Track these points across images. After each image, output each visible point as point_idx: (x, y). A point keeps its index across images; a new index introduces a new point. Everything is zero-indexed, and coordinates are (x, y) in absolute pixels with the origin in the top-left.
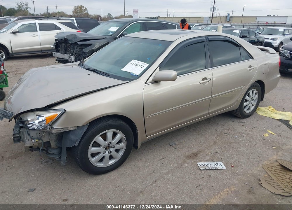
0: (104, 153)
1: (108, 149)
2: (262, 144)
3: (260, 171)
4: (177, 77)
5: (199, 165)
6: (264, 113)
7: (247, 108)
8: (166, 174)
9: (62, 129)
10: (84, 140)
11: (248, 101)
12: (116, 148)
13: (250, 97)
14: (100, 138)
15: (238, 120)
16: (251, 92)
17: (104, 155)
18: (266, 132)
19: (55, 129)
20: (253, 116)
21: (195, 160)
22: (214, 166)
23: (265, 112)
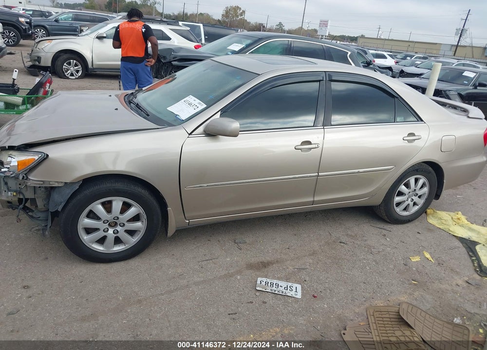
0: (106, 231)
1: (114, 226)
2: (395, 272)
3: (358, 314)
4: (240, 133)
5: (258, 282)
6: (439, 221)
7: (403, 206)
8: (197, 284)
9: (42, 183)
10: (70, 205)
11: (405, 194)
12: (125, 228)
13: (410, 188)
14: (100, 207)
15: (382, 225)
16: (412, 180)
17: (105, 234)
18: (419, 253)
19: (31, 181)
20: (416, 222)
21: (258, 273)
22: (282, 289)
23: (443, 221)
